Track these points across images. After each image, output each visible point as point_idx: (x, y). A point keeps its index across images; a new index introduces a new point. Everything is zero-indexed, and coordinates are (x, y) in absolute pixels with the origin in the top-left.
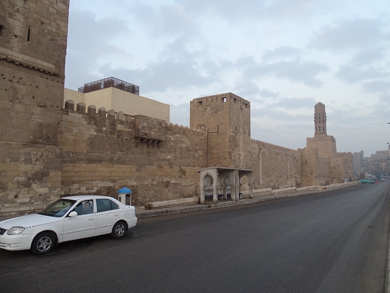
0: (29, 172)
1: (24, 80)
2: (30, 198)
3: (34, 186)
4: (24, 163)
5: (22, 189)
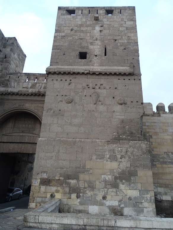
0: (115, 171)
1: (104, 85)
2: (119, 201)
3: (122, 187)
4: (109, 160)
5: (110, 190)
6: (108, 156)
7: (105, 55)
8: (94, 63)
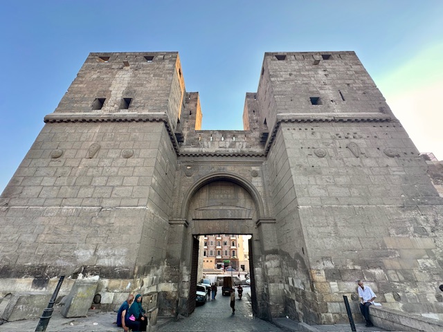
0: (433, 251)
1: (359, 133)
4: (416, 234)
6: (412, 229)
7: (344, 100)
8: (334, 109)
